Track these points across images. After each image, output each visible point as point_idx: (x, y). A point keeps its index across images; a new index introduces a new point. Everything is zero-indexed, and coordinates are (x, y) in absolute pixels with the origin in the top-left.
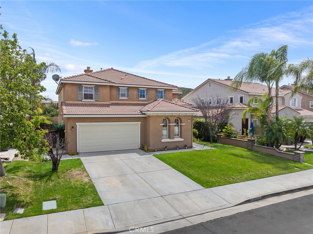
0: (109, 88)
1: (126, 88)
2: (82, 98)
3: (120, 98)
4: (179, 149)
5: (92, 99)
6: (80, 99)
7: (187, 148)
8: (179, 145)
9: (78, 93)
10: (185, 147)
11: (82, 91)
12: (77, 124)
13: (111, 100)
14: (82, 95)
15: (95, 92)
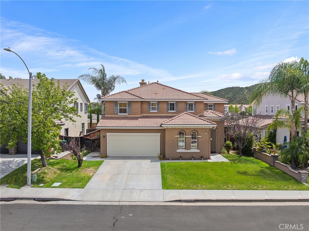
0: (140, 104)
1: (156, 102)
2: (118, 112)
3: (150, 112)
4: (194, 159)
5: (126, 113)
6: (116, 113)
7: (203, 159)
8: (195, 156)
9: (115, 108)
10: (201, 158)
11: (117, 107)
12: (107, 134)
13: (142, 113)
14: (118, 110)
15: (128, 107)
